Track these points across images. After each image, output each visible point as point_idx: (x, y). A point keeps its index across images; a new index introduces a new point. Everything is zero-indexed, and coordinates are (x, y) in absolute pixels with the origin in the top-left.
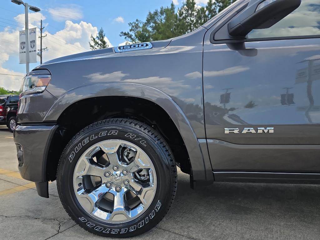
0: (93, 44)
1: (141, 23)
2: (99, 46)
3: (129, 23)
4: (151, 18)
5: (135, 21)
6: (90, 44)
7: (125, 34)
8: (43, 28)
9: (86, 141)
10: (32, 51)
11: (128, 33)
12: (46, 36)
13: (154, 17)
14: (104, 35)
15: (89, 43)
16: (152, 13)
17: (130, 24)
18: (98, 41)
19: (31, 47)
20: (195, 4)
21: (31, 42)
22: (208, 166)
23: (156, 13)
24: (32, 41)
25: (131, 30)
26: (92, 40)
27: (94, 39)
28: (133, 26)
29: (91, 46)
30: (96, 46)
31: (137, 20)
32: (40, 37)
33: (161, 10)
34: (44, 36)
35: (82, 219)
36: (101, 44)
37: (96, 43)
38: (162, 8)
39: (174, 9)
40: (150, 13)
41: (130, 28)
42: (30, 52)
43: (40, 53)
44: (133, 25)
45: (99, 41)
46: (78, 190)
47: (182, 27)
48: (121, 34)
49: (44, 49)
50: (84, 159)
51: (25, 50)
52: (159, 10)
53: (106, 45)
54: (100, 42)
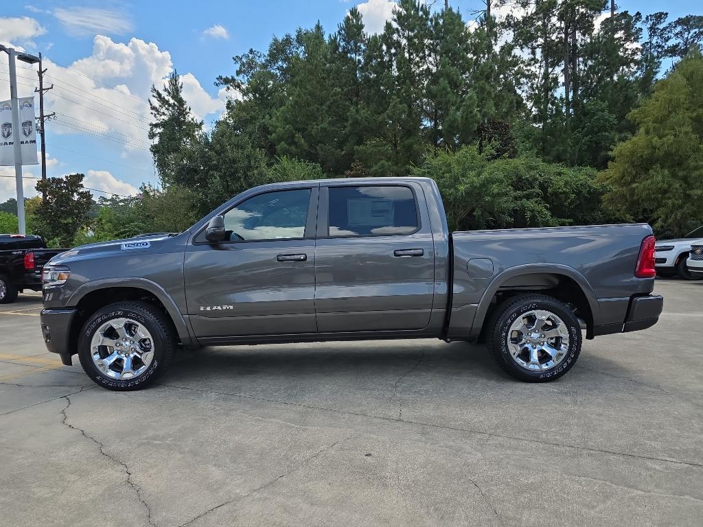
0: (156, 103)
1: (259, 57)
2: (171, 108)
3: (235, 57)
4: (279, 50)
5: (247, 52)
6: (151, 105)
7: (226, 81)
8: (44, 71)
9: (99, 320)
10: (27, 142)
11: (233, 80)
12: (52, 88)
13: (283, 51)
14: (180, 85)
15: (150, 101)
16: (280, 39)
17: (236, 59)
18: (167, 98)
19: (25, 134)
20: (362, 27)
21: (24, 124)
22: (192, 335)
23: (287, 41)
24: (26, 123)
25: (238, 73)
26: (154, 96)
27: (159, 95)
28: (243, 64)
29: (153, 108)
30: (164, 108)
31: (251, 51)
32: (38, 89)
33: (298, 36)
34: (48, 89)
35: (98, 378)
36: (174, 103)
37: (164, 102)
38: (299, 32)
39: (322, 36)
40: (276, 40)
41: (237, 67)
42: (22, 143)
43: (39, 125)
44: (244, 60)
45: (170, 98)
46: (94, 354)
47: (336, 76)
48: (218, 82)
49: (49, 116)
50: (98, 333)
51: (10, 139)
52: (294, 36)
53: (185, 106)
54: (172, 101)
